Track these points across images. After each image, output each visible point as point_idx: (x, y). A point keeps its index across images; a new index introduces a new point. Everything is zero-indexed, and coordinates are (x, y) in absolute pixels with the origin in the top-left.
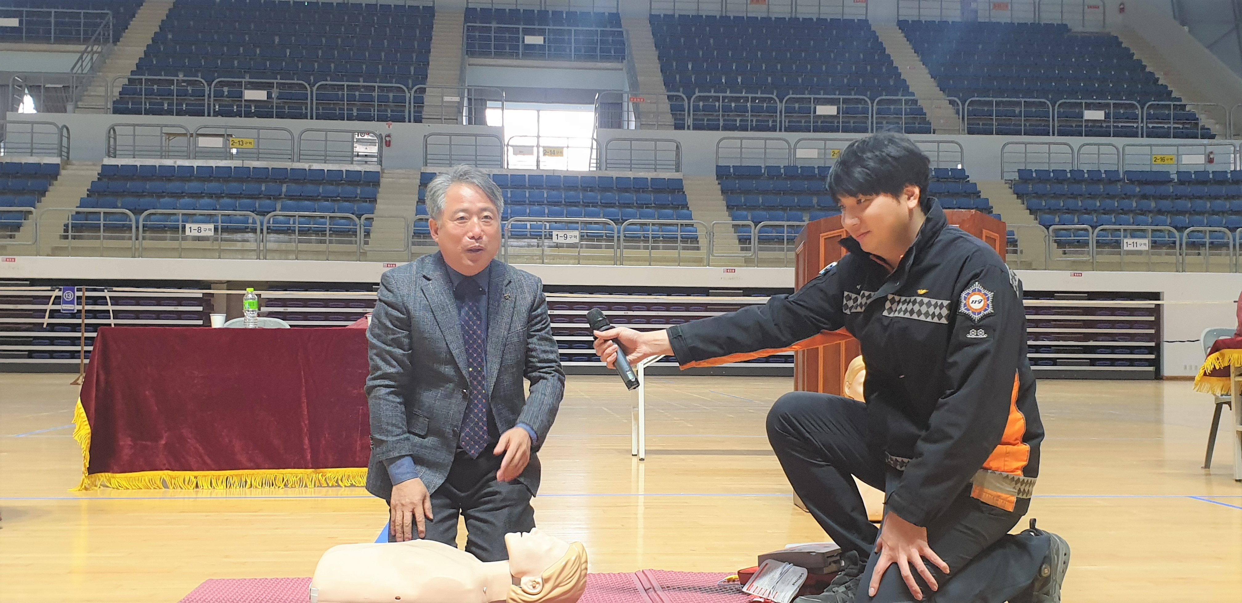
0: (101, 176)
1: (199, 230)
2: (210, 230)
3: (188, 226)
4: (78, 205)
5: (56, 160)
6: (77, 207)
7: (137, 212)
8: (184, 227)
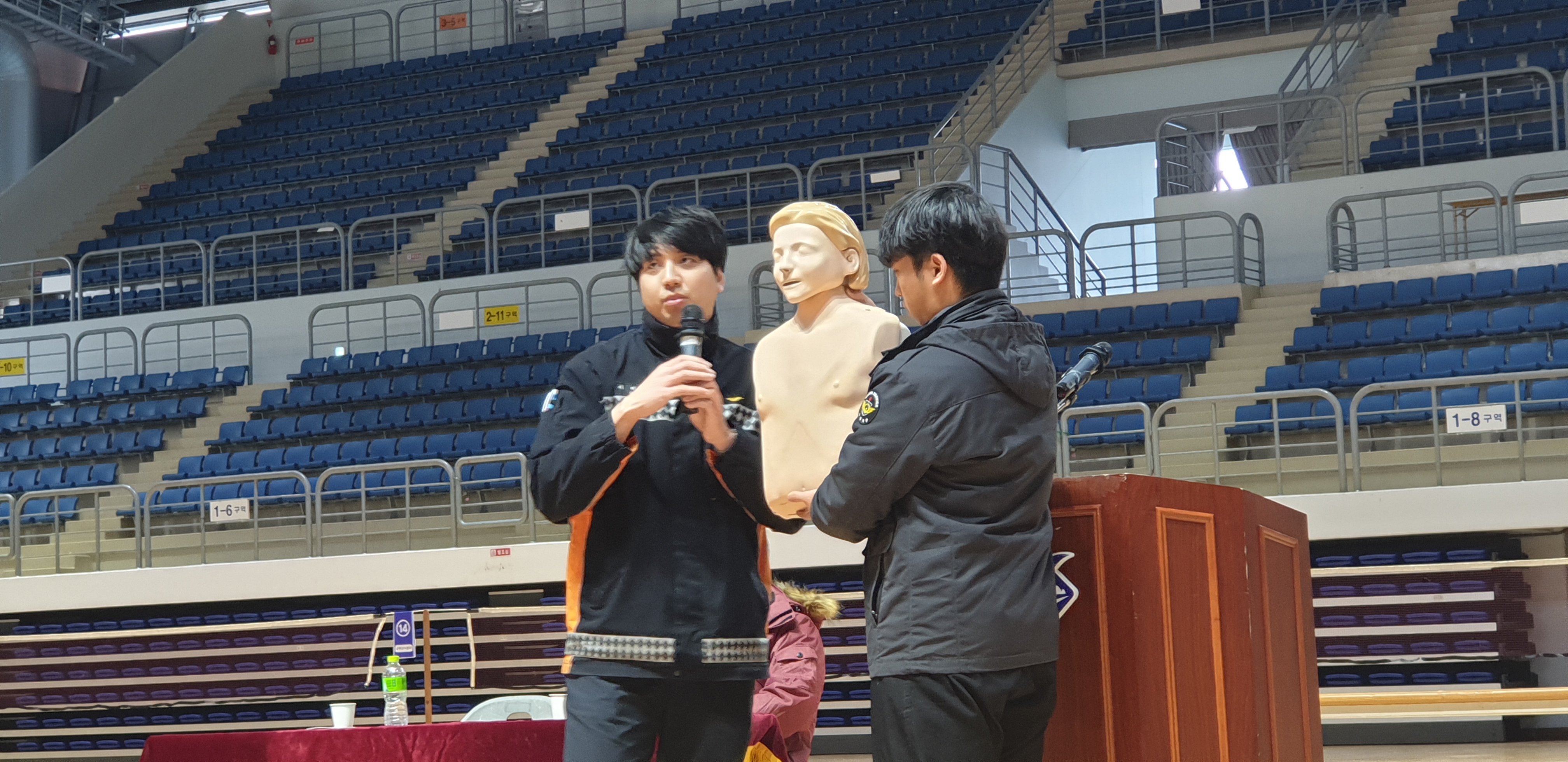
0: (1320, 317)
1: (1475, 419)
2: (1498, 417)
3: (1450, 412)
4: (1262, 383)
5: (1234, 290)
6: (1258, 390)
7: (1345, 389)
8: (1442, 418)
